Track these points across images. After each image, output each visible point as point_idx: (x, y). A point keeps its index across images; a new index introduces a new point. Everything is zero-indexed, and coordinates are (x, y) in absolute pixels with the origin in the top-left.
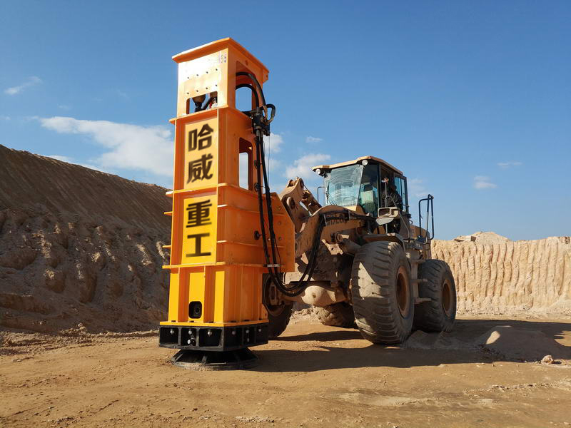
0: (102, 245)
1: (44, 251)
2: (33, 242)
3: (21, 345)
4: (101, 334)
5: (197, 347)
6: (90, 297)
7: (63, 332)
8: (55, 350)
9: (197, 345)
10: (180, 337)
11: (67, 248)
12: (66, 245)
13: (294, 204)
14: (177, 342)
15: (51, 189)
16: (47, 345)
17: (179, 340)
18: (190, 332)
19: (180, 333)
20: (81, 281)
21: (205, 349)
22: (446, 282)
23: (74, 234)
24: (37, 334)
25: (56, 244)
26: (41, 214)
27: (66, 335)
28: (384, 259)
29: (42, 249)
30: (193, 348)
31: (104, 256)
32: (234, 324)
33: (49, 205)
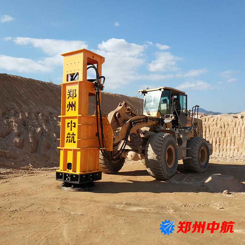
0: (42, 123)
1: (14, 129)
2: (9, 124)
3: (5, 174)
4: (39, 169)
5: (69, 181)
6: (35, 150)
7: (22, 168)
8: (18, 177)
9: (70, 181)
10: (63, 177)
11: (25, 126)
12: (25, 125)
13: (120, 116)
14: (62, 178)
15: (18, 94)
16: (15, 174)
17: (63, 178)
18: (67, 175)
19: (63, 175)
20: (31, 143)
21: (72, 182)
22: (203, 148)
23: (28, 118)
24: (11, 169)
25: (20, 124)
26: (13, 108)
27: (23, 169)
28: (160, 142)
29: (13, 128)
30: (68, 181)
31: (42, 129)
32: (84, 173)
33: (17, 103)
